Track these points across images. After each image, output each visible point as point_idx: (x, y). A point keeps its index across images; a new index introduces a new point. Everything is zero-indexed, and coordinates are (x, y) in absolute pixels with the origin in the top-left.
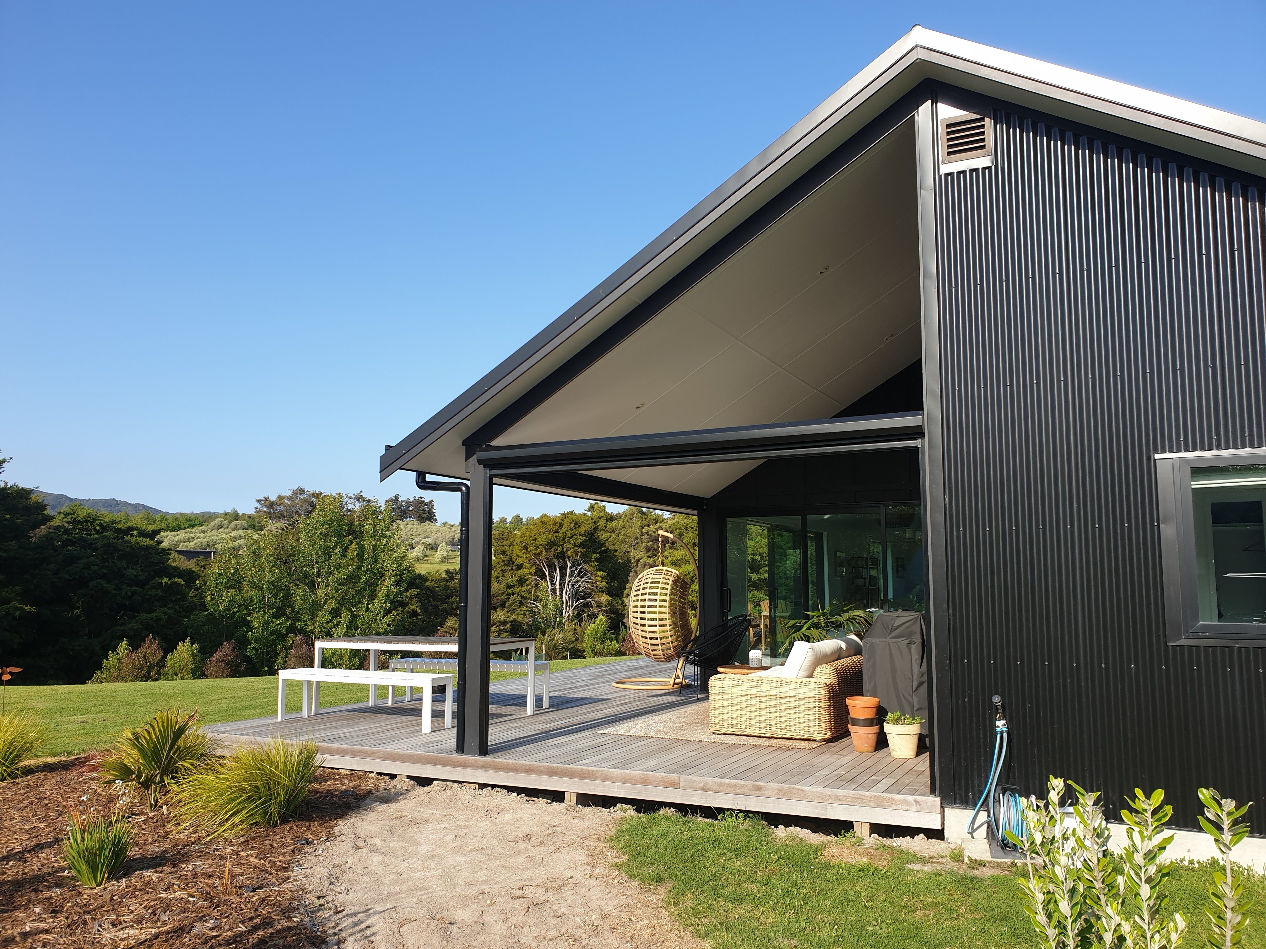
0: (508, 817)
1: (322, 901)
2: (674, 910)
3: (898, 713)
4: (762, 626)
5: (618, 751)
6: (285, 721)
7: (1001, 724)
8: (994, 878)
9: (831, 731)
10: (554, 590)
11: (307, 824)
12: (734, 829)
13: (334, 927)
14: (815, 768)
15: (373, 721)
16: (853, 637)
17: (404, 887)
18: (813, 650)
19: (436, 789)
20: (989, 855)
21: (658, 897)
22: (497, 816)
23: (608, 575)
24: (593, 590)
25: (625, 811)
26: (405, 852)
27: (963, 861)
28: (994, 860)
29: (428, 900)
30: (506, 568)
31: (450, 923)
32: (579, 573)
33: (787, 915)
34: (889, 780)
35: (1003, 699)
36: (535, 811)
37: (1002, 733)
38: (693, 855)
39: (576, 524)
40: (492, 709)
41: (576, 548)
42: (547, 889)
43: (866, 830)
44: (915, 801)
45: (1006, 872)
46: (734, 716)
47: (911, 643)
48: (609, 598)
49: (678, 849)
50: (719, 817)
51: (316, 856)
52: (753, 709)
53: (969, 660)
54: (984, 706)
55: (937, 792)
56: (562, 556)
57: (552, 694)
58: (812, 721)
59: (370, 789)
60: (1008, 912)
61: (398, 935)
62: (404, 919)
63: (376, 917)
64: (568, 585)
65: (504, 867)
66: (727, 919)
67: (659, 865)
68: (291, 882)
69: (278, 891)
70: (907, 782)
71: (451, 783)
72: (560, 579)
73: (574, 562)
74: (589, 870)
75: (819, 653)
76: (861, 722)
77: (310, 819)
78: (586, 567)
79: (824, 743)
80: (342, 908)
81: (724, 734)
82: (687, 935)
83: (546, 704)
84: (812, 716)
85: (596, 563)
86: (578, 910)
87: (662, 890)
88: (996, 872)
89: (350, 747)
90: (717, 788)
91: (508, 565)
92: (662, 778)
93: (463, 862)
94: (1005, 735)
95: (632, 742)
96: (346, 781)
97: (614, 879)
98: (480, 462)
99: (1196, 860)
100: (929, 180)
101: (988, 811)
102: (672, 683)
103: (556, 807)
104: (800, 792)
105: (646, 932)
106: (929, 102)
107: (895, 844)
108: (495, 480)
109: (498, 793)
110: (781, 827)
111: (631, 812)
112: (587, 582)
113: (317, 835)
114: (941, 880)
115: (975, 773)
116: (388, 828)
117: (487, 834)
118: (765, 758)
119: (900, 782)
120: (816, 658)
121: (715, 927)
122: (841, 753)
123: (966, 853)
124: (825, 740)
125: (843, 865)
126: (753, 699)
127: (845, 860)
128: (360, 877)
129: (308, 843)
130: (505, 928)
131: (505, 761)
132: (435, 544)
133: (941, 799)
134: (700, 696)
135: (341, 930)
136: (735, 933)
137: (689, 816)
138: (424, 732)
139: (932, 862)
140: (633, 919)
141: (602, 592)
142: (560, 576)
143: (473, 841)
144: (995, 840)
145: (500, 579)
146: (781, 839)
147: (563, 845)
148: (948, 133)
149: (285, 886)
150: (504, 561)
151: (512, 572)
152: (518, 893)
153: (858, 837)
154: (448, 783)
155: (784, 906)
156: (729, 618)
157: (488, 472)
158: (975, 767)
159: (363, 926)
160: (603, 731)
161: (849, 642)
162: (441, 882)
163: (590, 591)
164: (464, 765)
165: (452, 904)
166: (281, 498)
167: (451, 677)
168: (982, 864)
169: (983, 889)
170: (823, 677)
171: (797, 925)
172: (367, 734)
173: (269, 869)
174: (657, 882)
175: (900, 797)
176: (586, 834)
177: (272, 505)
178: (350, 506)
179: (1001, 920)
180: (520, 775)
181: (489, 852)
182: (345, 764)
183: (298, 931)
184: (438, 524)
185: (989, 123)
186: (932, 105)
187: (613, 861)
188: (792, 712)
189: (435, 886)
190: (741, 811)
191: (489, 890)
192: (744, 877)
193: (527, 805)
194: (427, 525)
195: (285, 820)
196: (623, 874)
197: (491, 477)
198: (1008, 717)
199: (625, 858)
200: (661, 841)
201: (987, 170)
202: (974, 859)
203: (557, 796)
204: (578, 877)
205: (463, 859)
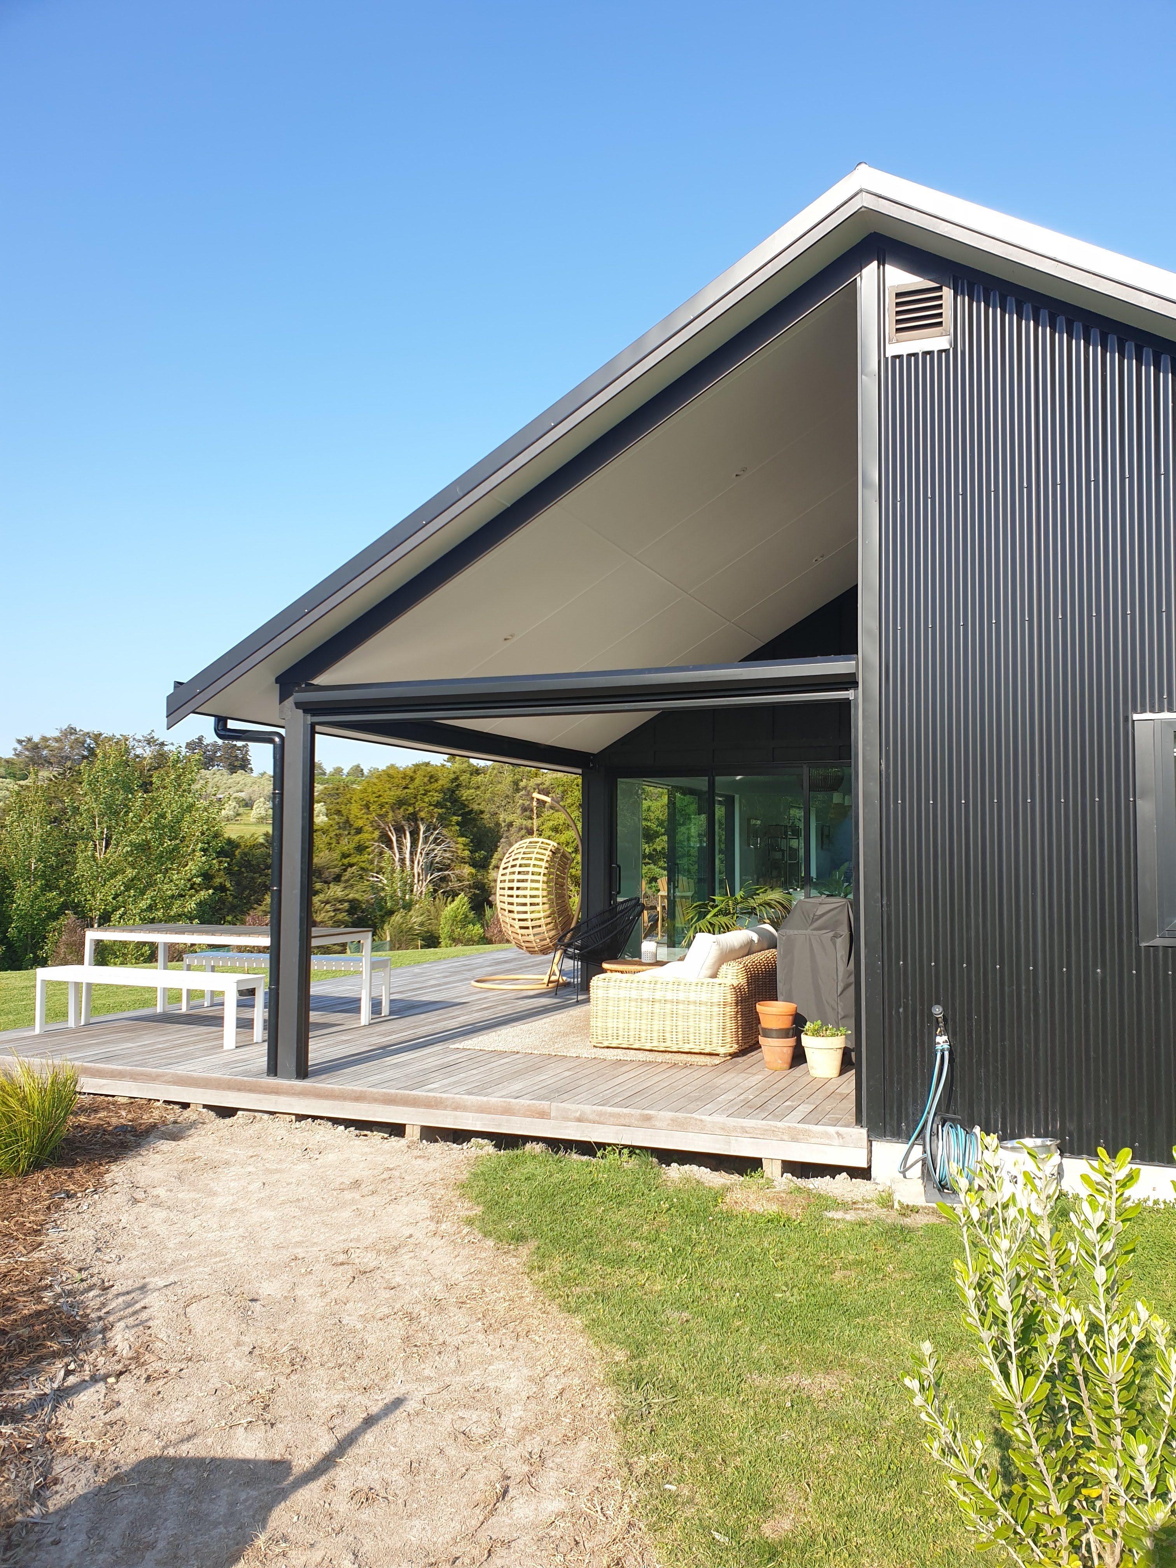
0: (331, 1157)
1: (84, 1275)
2: (538, 1276)
3: (819, 1022)
4: (659, 909)
5: (474, 1072)
6: (46, 1034)
7: (942, 1041)
8: (929, 1228)
9: (738, 1043)
10: (402, 860)
11: (69, 1170)
12: (617, 1170)
13: (99, 1309)
14: (717, 1091)
15: (160, 1033)
16: (768, 927)
17: (194, 1253)
18: (719, 944)
19: (241, 1121)
20: (923, 1199)
21: (519, 1260)
22: (317, 1156)
23: (471, 842)
24: (452, 861)
25: (482, 1147)
26: (197, 1206)
27: (892, 1207)
28: (930, 1205)
29: (225, 1270)
30: (341, 831)
31: (252, 1300)
32: (436, 839)
33: (679, 1280)
34: (806, 1106)
35: (945, 1009)
36: (367, 1150)
37: (943, 1051)
38: (564, 1204)
39: (431, 777)
40: (314, 1016)
41: (432, 808)
42: (379, 1252)
43: (778, 1168)
44: (837, 1133)
45: (943, 1220)
46: (621, 1025)
47: (836, 936)
48: (473, 871)
49: (546, 1196)
50: (599, 1154)
51: (79, 1213)
52: (644, 1017)
53: (905, 961)
54: (922, 1016)
55: (864, 1122)
56: (413, 818)
57: (393, 997)
58: (715, 1032)
59: (155, 1123)
60: (943, 1270)
61: (183, 1317)
62: (192, 1296)
63: (156, 1294)
64: (421, 853)
65: (324, 1223)
66: (604, 1287)
67: (520, 1219)
68: (44, 1250)
69: (26, 1262)
70: (828, 1108)
71: (260, 1114)
72: (411, 847)
73: (429, 826)
74: (433, 1227)
75: (725, 947)
76: (774, 1034)
77: (75, 1164)
78: (444, 832)
79: (729, 1058)
80: (111, 1283)
81: (608, 1047)
82: (554, 1309)
83: (385, 1010)
84: (715, 1025)
85: (458, 828)
86: (417, 1279)
87: (525, 1251)
88: (933, 1220)
89: (128, 1068)
90: (597, 1118)
91: (344, 829)
92: (529, 1106)
93: (272, 1218)
94: (946, 1054)
95: (493, 1060)
96: (124, 1113)
97: (463, 1238)
98: (298, 705)
99: (1161, 1200)
100: (873, 364)
101: (924, 1147)
102: (546, 981)
103: (394, 1144)
104: (699, 1123)
105: (501, 1307)
106: (875, 263)
107: (811, 1187)
108: (318, 728)
109: (320, 1127)
110: (674, 1165)
111: (489, 1148)
112: (445, 851)
113: (82, 1186)
114: (865, 1231)
115: (910, 1100)
116: (176, 1174)
117: (304, 1181)
118: (656, 1079)
119: (819, 1108)
120: (722, 953)
121: (588, 1298)
122: (749, 1071)
123: (897, 1197)
124: (730, 1055)
125: (748, 1214)
126: (644, 1004)
127: (750, 1208)
128: (137, 1240)
129: (69, 1196)
130: (323, 1304)
131: (329, 1086)
132: (250, 799)
133: (868, 1131)
134: (580, 998)
135: (107, 1313)
136: (613, 1305)
137: (561, 1153)
138: (226, 1048)
139: (855, 1209)
140: (487, 1290)
141: (465, 863)
142: (411, 843)
143: (285, 1190)
144: (931, 1180)
145: (333, 846)
146: (673, 1182)
147: (401, 1194)
148: (898, 304)
149: (36, 1255)
150: (338, 823)
151: (349, 837)
152: (342, 1258)
153: (767, 1178)
154: (256, 1114)
155: (675, 1269)
156: (620, 899)
157: (310, 719)
158: (910, 1091)
159: (138, 1306)
160: (456, 1046)
161: (762, 934)
162: (242, 1245)
163: (449, 861)
164: (276, 1092)
165: (255, 1274)
166: (45, 739)
167: (261, 978)
168: (915, 1210)
169: (914, 1242)
170: (730, 977)
171: (690, 1293)
172: (152, 1051)
173: (15, 1234)
174: (518, 1240)
175: (819, 1128)
176: (430, 1179)
177: (36, 747)
178: (139, 751)
179: (936, 1280)
180: (348, 1104)
181: (305, 1204)
182: (123, 1090)
183: (50, 1317)
184: (255, 774)
185: (947, 293)
186: (879, 268)
187: (464, 1213)
188: (691, 1020)
189: (234, 1251)
190: (625, 1146)
191: (303, 1255)
192: (627, 1232)
193: (358, 1142)
194: (239, 776)
195: (37, 1166)
196: (476, 1232)
197: (313, 726)
198: (950, 1031)
199: (478, 1210)
200: (525, 1188)
201: (944, 354)
202: (905, 1204)
203: (397, 1130)
204: (419, 1235)
205: (272, 1213)
